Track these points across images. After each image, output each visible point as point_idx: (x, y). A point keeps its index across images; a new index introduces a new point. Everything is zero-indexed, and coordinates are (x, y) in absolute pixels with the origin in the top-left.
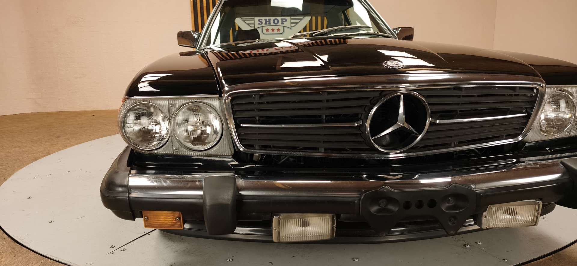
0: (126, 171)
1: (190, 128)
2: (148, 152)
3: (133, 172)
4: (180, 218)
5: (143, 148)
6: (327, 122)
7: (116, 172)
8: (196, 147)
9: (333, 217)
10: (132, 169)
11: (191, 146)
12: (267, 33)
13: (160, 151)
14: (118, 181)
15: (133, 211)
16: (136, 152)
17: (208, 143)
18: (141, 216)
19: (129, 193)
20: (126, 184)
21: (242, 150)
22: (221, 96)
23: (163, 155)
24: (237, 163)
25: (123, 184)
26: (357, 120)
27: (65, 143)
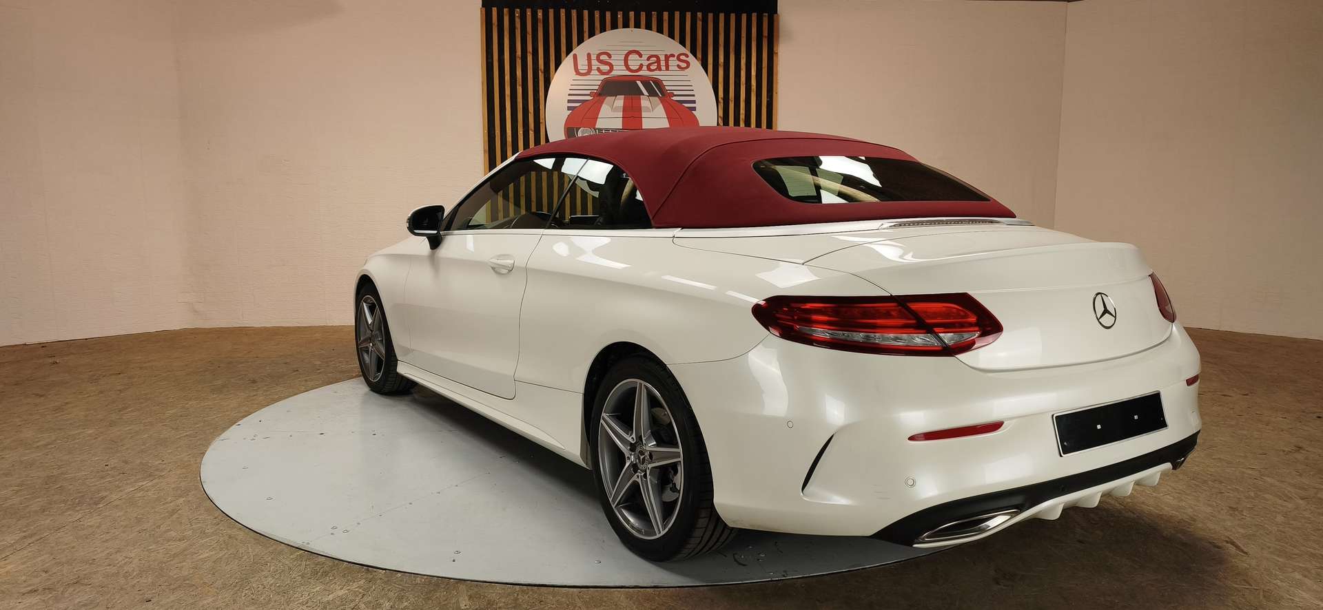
27: (268, 393)
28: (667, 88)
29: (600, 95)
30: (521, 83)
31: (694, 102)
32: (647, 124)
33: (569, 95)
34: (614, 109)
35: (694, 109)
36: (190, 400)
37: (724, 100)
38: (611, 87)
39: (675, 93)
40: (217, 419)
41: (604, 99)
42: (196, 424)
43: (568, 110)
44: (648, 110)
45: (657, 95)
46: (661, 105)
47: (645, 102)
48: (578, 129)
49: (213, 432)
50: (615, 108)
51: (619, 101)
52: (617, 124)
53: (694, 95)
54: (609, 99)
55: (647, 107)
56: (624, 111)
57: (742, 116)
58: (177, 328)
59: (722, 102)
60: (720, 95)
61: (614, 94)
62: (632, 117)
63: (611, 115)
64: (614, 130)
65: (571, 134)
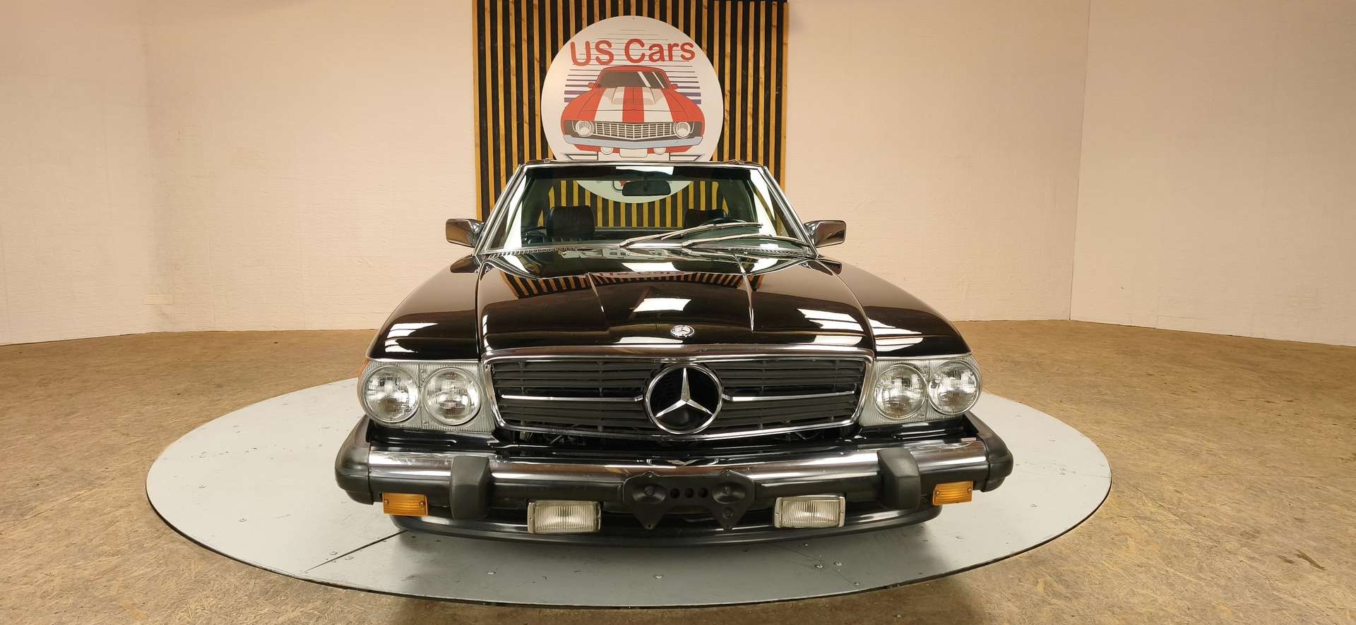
0: (365, 447)
1: (442, 398)
2: (392, 425)
3: (372, 448)
4: (424, 503)
5: (386, 420)
6: (605, 396)
7: (354, 448)
8: (450, 421)
9: (597, 505)
10: (371, 446)
11: (442, 419)
13: (407, 425)
14: (357, 458)
15: (372, 493)
16: (377, 424)
17: (464, 417)
18: (380, 500)
19: (369, 472)
20: (366, 461)
21: (502, 425)
22: (480, 361)
23: (409, 429)
24: (498, 441)
25: (362, 462)
26: (637, 395)
28: (670, 79)
29: (599, 86)
30: (515, 74)
31: (699, 94)
32: (649, 117)
33: (566, 86)
34: (613, 102)
35: (699, 102)
36: (147, 404)
38: (611, 78)
39: (679, 85)
40: (174, 425)
41: (603, 92)
43: (565, 101)
44: (650, 103)
45: (659, 87)
46: (664, 98)
47: (647, 94)
48: (575, 122)
49: (168, 438)
50: (615, 100)
51: (620, 93)
52: (618, 117)
53: (699, 88)
54: (608, 91)
55: (649, 100)
56: (625, 102)
57: (750, 110)
58: (144, 332)
59: (729, 94)
60: (726, 87)
61: (615, 85)
62: (633, 110)
63: (611, 107)
64: (614, 124)
65: (568, 128)
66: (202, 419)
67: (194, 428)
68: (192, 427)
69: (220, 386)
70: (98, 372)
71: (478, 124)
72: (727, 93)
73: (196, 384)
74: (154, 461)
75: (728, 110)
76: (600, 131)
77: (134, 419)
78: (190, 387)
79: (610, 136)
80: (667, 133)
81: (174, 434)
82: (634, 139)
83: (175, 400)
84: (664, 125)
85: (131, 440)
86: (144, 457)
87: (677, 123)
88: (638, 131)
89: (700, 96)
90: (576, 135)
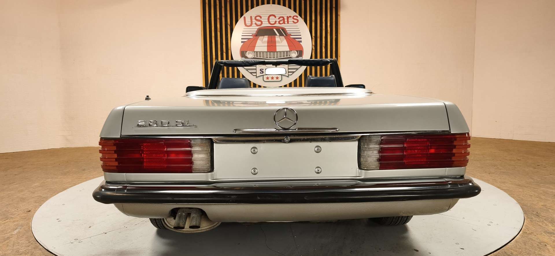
12: (268, 80)
27: (89, 175)
28: (288, 32)
29: (256, 35)
30: (219, 31)
31: (301, 38)
32: (278, 49)
33: (242, 36)
34: (263, 43)
35: (301, 41)
36: (48, 178)
37: (315, 37)
38: (261, 32)
39: (292, 34)
40: (57, 188)
41: (258, 38)
42: (46, 190)
43: (242, 43)
44: (279, 43)
45: (283, 35)
46: (285, 40)
47: (278, 38)
48: (247, 51)
49: (52, 194)
50: (264, 41)
51: (266, 38)
52: (265, 49)
53: (301, 35)
54: (260, 37)
55: (279, 41)
56: (268, 43)
57: (324, 45)
58: (58, 147)
59: (314, 38)
60: (313, 35)
61: (264, 36)
62: (272, 46)
63: (262, 45)
64: (263, 52)
65: (243, 54)
66: (71, 185)
67: (66, 189)
68: (65, 189)
69: (84, 170)
70: (32, 165)
71: (203, 53)
72: (313, 38)
73: (74, 169)
74: (41, 205)
75: (314, 45)
76: (257, 56)
77: (39, 186)
78: (71, 170)
79: (262, 58)
80: (287, 55)
81: (55, 192)
82: (272, 59)
83: (62, 177)
84: (285, 52)
85: (34, 195)
86: (37, 204)
87: (291, 51)
88: (274, 55)
89: (301, 39)
90: (246, 57)
